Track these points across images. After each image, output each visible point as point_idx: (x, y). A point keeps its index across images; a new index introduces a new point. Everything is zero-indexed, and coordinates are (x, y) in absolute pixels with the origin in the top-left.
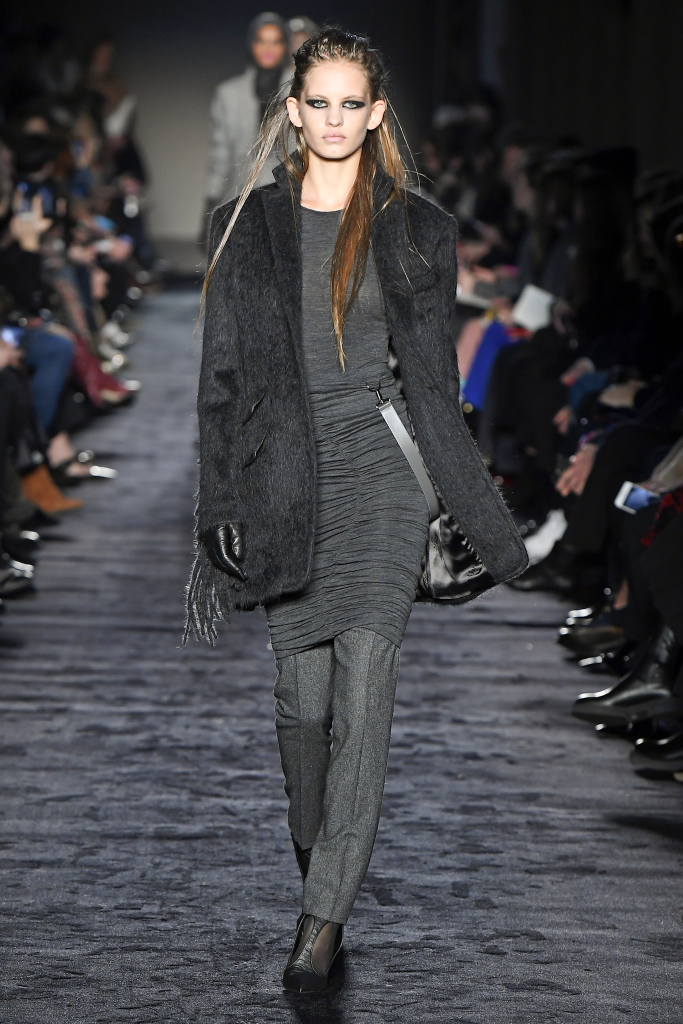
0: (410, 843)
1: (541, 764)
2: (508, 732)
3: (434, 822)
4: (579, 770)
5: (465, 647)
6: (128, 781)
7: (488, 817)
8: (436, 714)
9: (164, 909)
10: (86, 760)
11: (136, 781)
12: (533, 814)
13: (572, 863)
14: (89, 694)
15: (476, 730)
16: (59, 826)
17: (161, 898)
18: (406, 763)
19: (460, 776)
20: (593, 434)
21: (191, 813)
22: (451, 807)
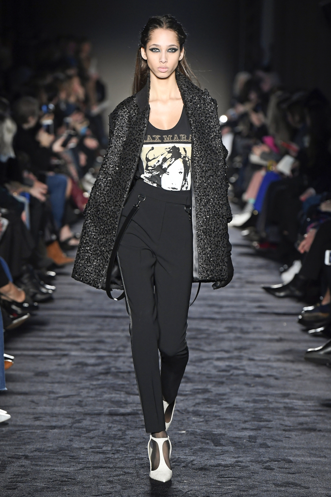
0: (229, 417)
1: (290, 380)
2: (275, 364)
3: (239, 407)
4: (308, 382)
5: (255, 324)
6: (96, 388)
7: (265, 404)
8: (241, 356)
9: (113, 448)
10: (77, 378)
11: (100, 388)
12: (287, 403)
13: (305, 426)
14: (78, 347)
15: (260, 363)
16: (64, 409)
17: (112, 443)
18: (227, 379)
19: (252, 385)
20: (313, 224)
21: (126, 403)
22: (248, 400)
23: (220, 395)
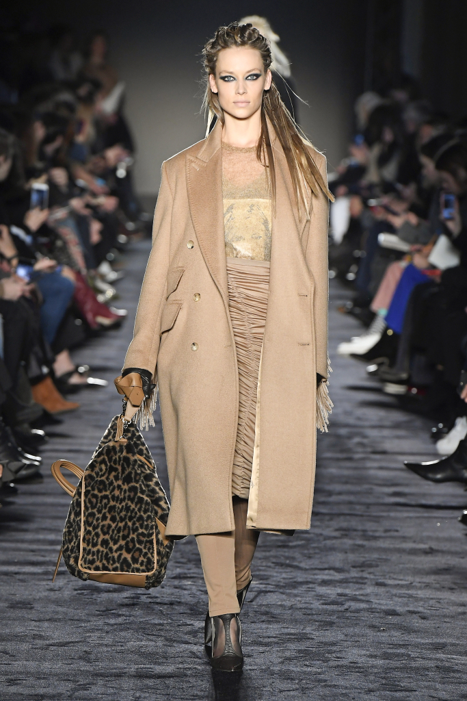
1: (448, 620)
2: (421, 594)
3: (359, 665)
5: (387, 524)
6: (115, 630)
7: (404, 662)
8: (362, 578)
10: (81, 613)
11: (121, 630)
12: (441, 660)
16: (59, 666)
18: (339, 617)
21: (165, 657)
22: (375, 653)
23: (325, 644)
